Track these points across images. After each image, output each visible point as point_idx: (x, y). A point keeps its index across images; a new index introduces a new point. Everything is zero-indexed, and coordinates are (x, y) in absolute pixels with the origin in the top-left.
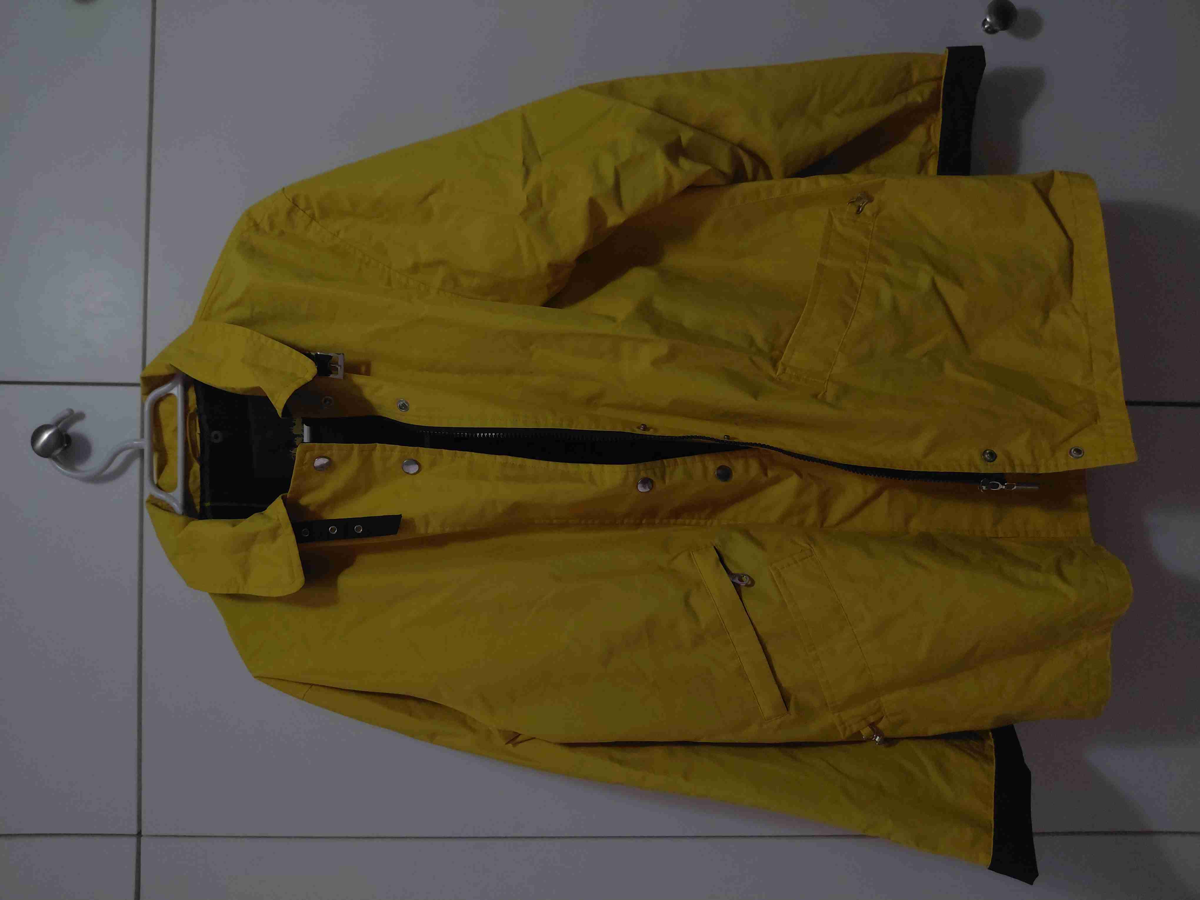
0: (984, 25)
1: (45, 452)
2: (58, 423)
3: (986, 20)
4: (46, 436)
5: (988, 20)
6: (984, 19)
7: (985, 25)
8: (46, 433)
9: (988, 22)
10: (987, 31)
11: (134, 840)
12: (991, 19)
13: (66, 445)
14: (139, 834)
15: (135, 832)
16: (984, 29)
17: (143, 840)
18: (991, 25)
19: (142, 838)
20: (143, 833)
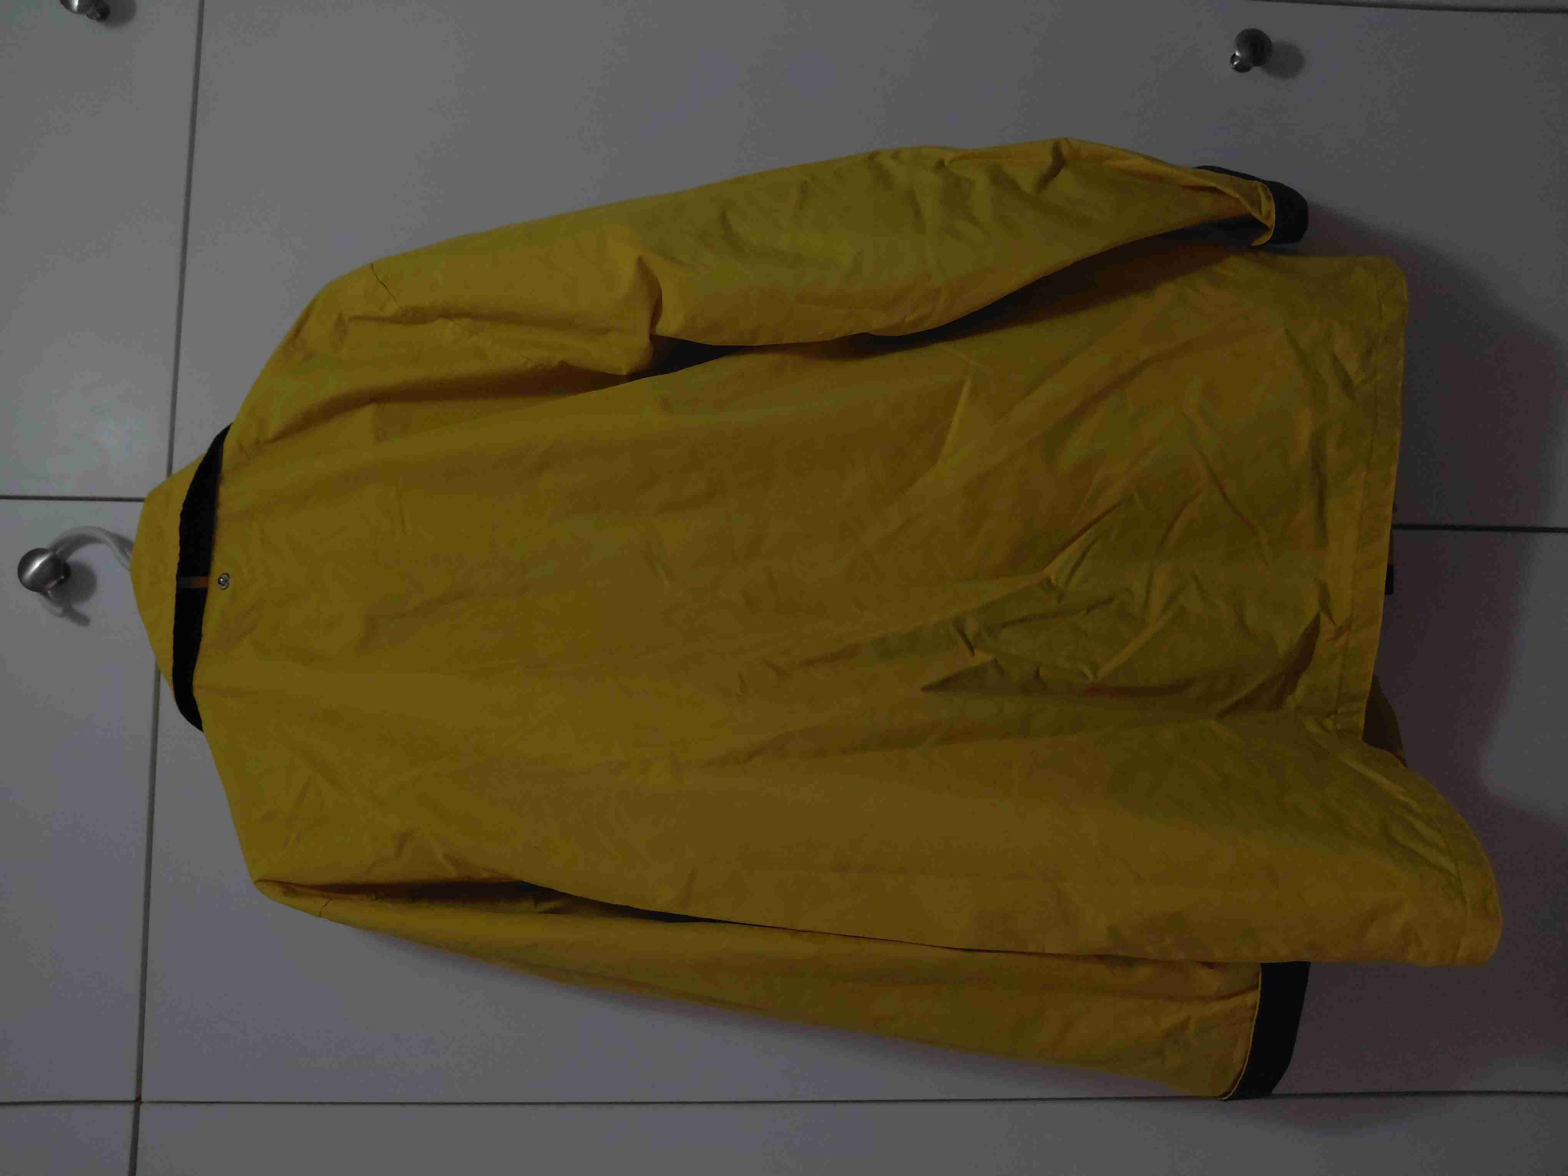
0: (1232, 61)
1: (37, 585)
2: (54, 548)
3: (1234, 55)
4: (37, 564)
5: (1237, 54)
6: (1232, 54)
7: (1234, 62)
8: (38, 561)
9: (1238, 57)
10: (1236, 68)
11: (130, 1109)
12: (1240, 51)
13: (63, 577)
14: (138, 1101)
15: (132, 1097)
16: (1234, 67)
17: (143, 1108)
18: (1241, 59)
19: (142, 1105)
20: (143, 1099)
